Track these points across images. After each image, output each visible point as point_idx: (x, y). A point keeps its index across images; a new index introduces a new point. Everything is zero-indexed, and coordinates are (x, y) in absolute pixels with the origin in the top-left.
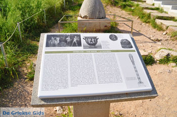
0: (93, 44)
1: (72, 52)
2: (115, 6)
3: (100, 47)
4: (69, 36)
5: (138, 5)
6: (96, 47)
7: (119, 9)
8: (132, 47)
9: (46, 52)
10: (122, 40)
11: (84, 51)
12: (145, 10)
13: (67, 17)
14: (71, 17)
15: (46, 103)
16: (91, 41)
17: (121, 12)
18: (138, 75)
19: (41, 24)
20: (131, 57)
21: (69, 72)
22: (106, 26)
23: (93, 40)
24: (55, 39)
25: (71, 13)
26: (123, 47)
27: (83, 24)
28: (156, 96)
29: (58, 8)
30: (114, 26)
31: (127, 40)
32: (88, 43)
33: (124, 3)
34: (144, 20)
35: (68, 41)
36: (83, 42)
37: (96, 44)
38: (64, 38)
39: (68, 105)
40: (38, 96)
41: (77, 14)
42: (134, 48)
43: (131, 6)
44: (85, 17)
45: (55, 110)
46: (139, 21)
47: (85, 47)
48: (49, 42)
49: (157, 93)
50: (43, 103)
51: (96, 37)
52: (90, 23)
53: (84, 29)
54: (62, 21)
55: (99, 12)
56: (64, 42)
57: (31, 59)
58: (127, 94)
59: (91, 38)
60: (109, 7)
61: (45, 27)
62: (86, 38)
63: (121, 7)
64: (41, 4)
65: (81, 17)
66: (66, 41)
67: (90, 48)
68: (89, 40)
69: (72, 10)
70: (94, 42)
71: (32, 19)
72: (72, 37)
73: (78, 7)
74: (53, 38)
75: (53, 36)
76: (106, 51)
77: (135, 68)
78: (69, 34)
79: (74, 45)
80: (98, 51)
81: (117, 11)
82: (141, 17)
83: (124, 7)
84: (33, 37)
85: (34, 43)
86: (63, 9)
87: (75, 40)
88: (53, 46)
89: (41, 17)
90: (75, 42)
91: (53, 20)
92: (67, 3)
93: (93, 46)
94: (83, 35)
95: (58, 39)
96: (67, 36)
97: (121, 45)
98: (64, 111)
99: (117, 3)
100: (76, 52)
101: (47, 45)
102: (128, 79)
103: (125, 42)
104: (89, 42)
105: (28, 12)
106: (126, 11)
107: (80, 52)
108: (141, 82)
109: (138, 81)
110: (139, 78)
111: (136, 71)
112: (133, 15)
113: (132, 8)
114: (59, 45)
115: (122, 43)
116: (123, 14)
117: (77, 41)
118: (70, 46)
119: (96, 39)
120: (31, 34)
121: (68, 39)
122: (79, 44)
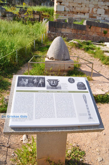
0: (54, 85)
1: (37, 91)
2: (79, 48)
3: (60, 88)
4: (36, 78)
5: (99, 48)
6: (56, 88)
7: (83, 52)
8: (86, 89)
9: (17, 91)
10: (79, 83)
11: (47, 91)
12: (105, 53)
13: (36, 57)
14: (40, 57)
15: (15, 131)
16: (53, 83)
17: (85, 54)
18: (89, 112)
19: (13, 63)
20: (84, 97)
21: (34, 108)
22: (70, 67)
23: (55, 82)
24: (25, 80)
25: (40, 54)
26: (78, 89)
27: (49, 65)
28: (103, 130)
29: (28, 49)
30: (77, 66)
31: (82, 83)
32: (50, 84)
33: (87, 46)
34: (104, 62)
35: (35, 82)
36: (47, 83)
37: (57, 85)
38: (31, 80)
39: (32, 133)
40: (10, 125)
41: (45, 55)
42: (88, 90)
43: (93, 49)
44: (52, 58)
45: (21, 140)
46: (100, 62)
47: (48, 88)
48: (20, 83)
49: (103, 127)
50: (13, 131)
51: (57, 80)
52: (55, 64)
53: (51, 69)
54: (32, 61)
55: (64, 55)
56: (32, 83)
57: (3, 94)
58: (79, 126)
59: (53, 80)
60: (74, 49)
61: (16, 65)
62: (49, 81)
63: (84, 50)
64: (14, 45)
65: (48, 58)
66: (33, 82)
67: (52, 88)
68: (52, 82)
69: (41, 51)
70: (55, 84)
71: (5, 59)
72: (38, 79)
73: (46, 48)
74: (23, 80)
75: (24, 78)
76: (64, 92)
77: (87, 106)
78: (36, 76)
79: (40, 86)
80: (58, 92)
81: (81, 53)
82: (102, 59)
83: (87, 50)
84: (5, 74)
85: (6, 79)
86: (33, 50)
87: (40, 82)
88: (23, 86)
89: (13, 57)
90: (40, 84)
91: (24, 59)
92: (37, 44)
93: (54, 88)
94: (47, 78)
95: (27, 80)
96: (34, 78)
97: (77, 87)
98: (29, 141)
99: (81, 46)
100: (40, 91)
101: (18, 85)
102: (80, 115)
103: (81, 85)
104: (52, 84)
105: (2, 52)
106: (89, 53)
107: (44, 91)
108: (91, 118)
109: (88, 116)
110: (90, 115)
111: (88, 109)
112: (94, 57)
113: (94, 51)
114: (28, 85)
115: (78, 85)
116: (86, 56)
117: (42, 82)
118: (37, 86)
119: (57, 81)
120: (4, 72)
121: (35, 81)
122: (44, 85)
